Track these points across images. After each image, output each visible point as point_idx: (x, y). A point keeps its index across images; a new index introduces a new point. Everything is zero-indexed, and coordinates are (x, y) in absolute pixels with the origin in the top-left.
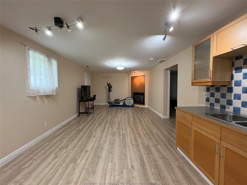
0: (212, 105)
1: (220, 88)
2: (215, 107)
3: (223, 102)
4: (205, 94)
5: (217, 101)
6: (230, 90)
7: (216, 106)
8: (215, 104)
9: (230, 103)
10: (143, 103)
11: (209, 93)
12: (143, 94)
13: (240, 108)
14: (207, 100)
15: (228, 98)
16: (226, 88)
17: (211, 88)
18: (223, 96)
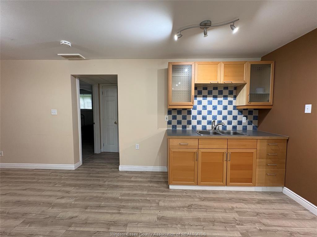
0: (174, 127)
1: (181, 111)
3: (184, 122)
7: (178, 127)
9: (189, 123)
11: (171, 116)
14: (169, 123)
15: (188, 119)
16: (186, 111)
17: (173, 112)
18: (184, 118)
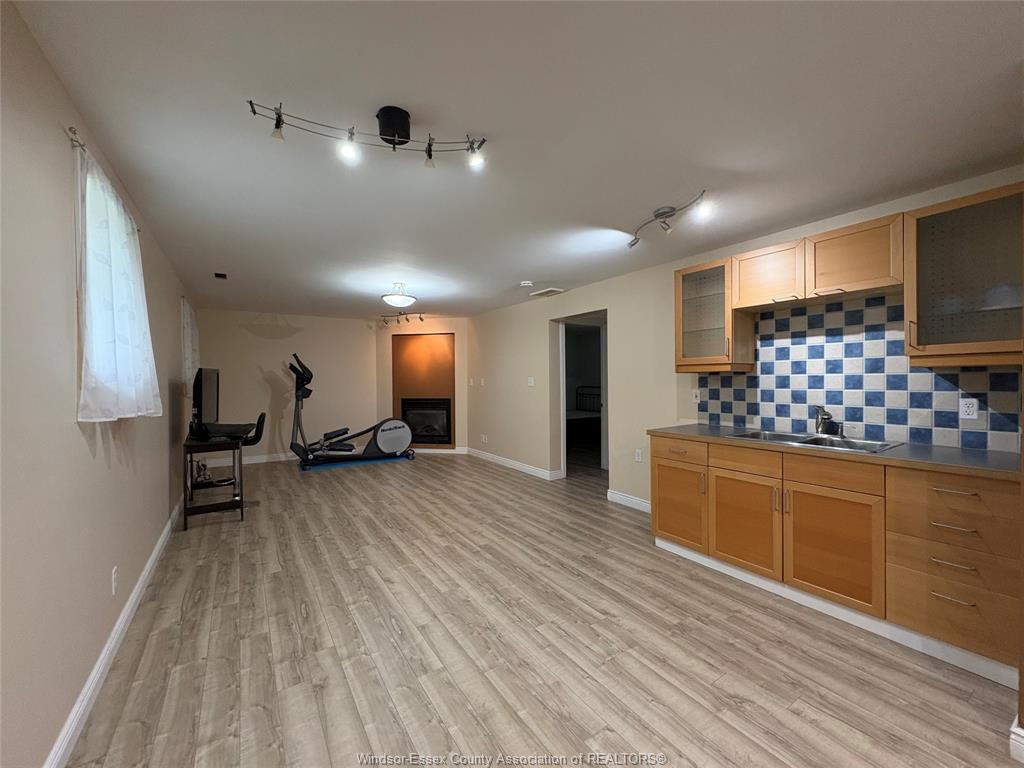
0: (714, 418)
1: (731, 377)
2: (722, 423)
3: (740, 408)
4: (696, 395)
5: (727, 408)
6: (753, 382)
7: (725, 420)
8: (722, 415)
9: (754, 409)
10: (446, 439)
11: (706, 391)
12: (446, 405)
13: (773, 419)
14: (703, 407)
15: (749, 399)
16: (744, 379)
17: (710, 379)
18: (739, 396)
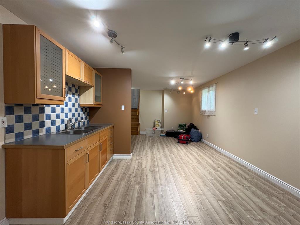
1: (30, 107)
2: (25, 137)
5: (28, 127)
6: (43, 110)
7: (27, 135)
8: (25, 132)
9: (42, 125)
11: (12, 117)
13: (50, 127)
14: (9, 130)
15: (40, 120)
